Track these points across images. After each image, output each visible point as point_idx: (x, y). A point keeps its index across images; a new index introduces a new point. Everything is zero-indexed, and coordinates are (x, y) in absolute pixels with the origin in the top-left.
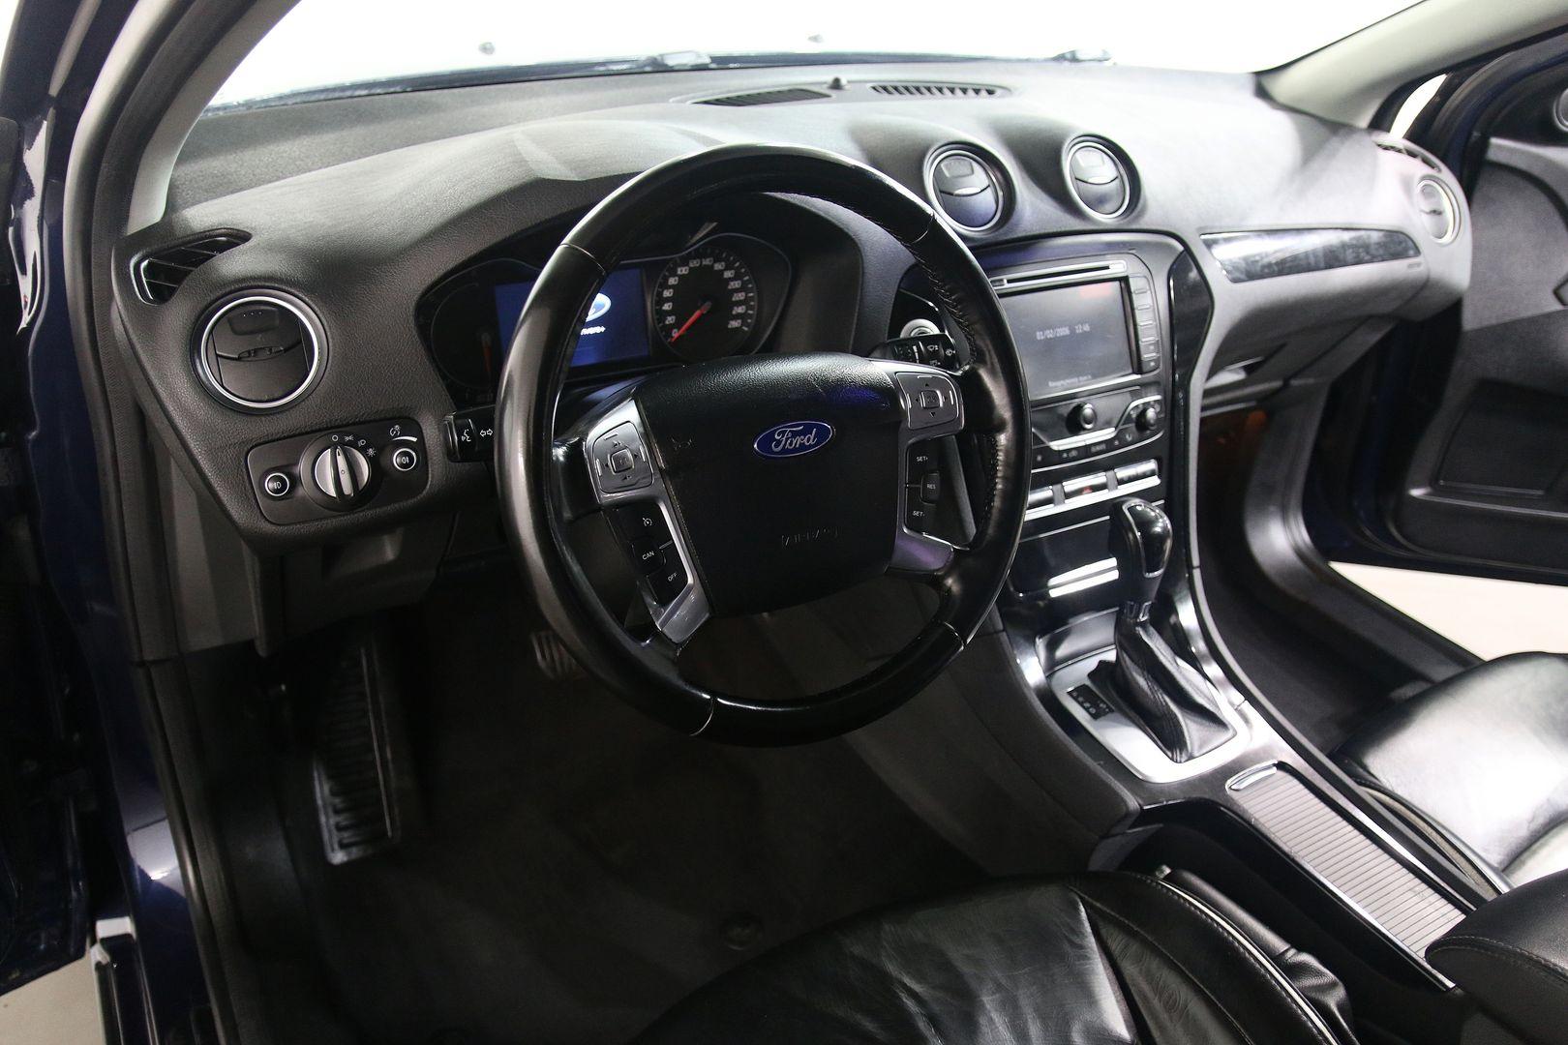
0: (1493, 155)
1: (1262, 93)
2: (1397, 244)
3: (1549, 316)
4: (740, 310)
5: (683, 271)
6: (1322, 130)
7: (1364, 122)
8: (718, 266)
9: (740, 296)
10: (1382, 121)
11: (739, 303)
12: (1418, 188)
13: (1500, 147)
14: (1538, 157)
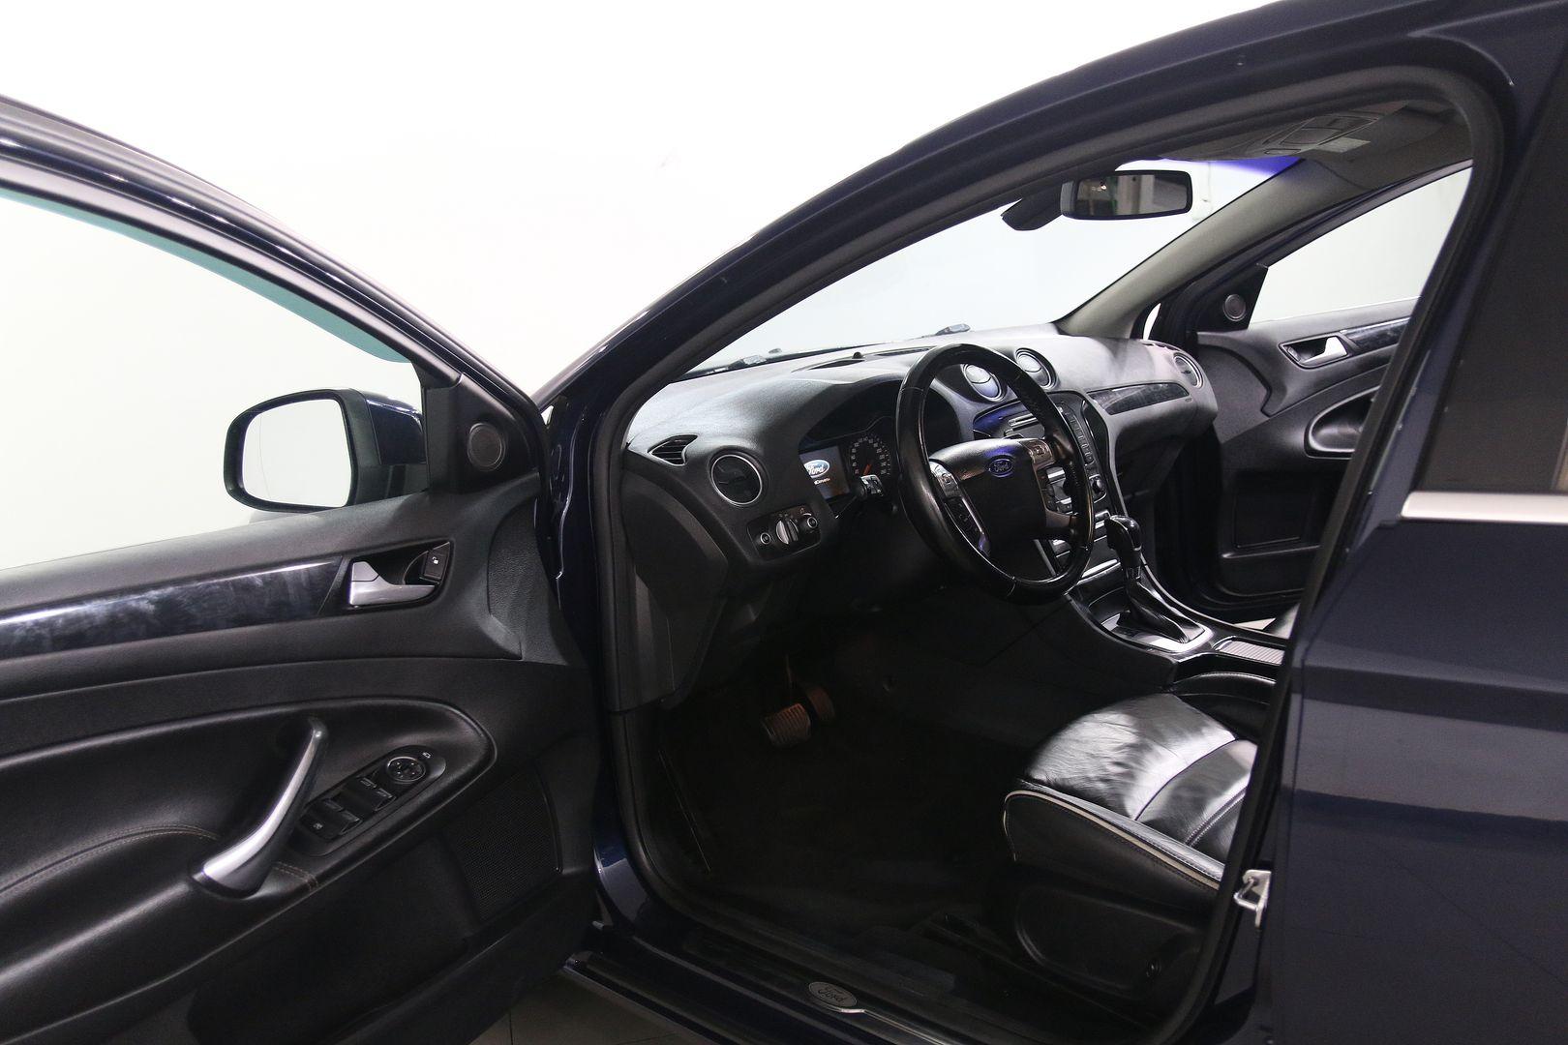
0: (1201, 341)
1: (1061, 332)
2: (1174, 390)
3: (1263, 424)
4: (884, 464)
5: (857, 445)
6: (1114, 342)
7: (1128, 335)
8: (871, 441)
9: (882, 457)
10: (1137, 333)
11: (883, 460)
12: (1174, 360)
13: (1203, 336)
14: (1226, 338)
